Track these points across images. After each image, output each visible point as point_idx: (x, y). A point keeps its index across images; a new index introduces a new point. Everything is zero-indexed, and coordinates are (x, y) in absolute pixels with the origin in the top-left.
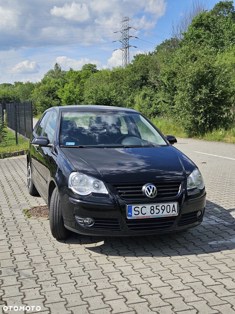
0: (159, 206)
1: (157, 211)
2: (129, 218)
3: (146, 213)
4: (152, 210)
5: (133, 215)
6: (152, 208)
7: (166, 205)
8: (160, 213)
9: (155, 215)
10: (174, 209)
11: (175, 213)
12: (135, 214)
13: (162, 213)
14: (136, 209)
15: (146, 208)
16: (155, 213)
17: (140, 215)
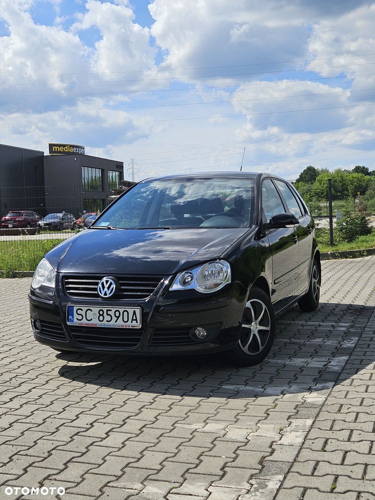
0: (111, 310)
1: (109, 318)
2: (68, 323)
3: (92, 319)
4: (100, 315)
5: (75, 320)
6: (101, 313)
7: (121, 310)
8: (113, 322)
9: (105, 324)
10: (134, 318)
11: (138, 325)
12: (77, 319)
13: (116, 322)
14: (79, 312)
15: (92, 311)
16: (105, 320)
17: (84, 321)
